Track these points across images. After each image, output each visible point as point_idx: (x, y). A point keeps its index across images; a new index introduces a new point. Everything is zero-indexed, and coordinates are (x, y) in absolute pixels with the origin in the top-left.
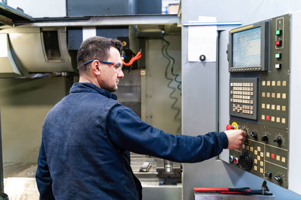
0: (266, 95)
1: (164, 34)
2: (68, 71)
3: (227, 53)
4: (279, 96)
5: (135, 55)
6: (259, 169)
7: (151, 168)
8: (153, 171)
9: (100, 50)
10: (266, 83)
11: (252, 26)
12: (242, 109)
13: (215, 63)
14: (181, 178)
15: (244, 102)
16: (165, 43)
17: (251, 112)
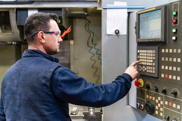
0: (165, 59)
1: (87, 15)
2: (17, 41)
3: (135, 28)
4: (175, 60)
5: (66, 30)
6: (159, 113)
7: (79, 111)
8: (80, 114)
9: (43, 23)
10: (165, 51)
11: (154, 9)
12: (147, 69)
13: (126, 36)
14: (101, 118)
15: (148, 64)
16: (87, 21)
17: (154, 72)
